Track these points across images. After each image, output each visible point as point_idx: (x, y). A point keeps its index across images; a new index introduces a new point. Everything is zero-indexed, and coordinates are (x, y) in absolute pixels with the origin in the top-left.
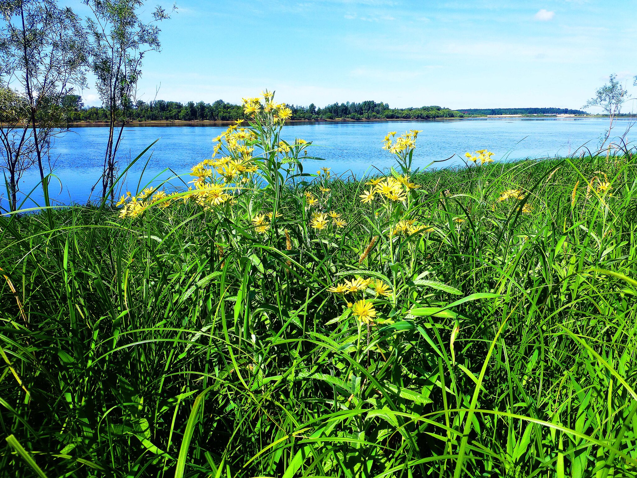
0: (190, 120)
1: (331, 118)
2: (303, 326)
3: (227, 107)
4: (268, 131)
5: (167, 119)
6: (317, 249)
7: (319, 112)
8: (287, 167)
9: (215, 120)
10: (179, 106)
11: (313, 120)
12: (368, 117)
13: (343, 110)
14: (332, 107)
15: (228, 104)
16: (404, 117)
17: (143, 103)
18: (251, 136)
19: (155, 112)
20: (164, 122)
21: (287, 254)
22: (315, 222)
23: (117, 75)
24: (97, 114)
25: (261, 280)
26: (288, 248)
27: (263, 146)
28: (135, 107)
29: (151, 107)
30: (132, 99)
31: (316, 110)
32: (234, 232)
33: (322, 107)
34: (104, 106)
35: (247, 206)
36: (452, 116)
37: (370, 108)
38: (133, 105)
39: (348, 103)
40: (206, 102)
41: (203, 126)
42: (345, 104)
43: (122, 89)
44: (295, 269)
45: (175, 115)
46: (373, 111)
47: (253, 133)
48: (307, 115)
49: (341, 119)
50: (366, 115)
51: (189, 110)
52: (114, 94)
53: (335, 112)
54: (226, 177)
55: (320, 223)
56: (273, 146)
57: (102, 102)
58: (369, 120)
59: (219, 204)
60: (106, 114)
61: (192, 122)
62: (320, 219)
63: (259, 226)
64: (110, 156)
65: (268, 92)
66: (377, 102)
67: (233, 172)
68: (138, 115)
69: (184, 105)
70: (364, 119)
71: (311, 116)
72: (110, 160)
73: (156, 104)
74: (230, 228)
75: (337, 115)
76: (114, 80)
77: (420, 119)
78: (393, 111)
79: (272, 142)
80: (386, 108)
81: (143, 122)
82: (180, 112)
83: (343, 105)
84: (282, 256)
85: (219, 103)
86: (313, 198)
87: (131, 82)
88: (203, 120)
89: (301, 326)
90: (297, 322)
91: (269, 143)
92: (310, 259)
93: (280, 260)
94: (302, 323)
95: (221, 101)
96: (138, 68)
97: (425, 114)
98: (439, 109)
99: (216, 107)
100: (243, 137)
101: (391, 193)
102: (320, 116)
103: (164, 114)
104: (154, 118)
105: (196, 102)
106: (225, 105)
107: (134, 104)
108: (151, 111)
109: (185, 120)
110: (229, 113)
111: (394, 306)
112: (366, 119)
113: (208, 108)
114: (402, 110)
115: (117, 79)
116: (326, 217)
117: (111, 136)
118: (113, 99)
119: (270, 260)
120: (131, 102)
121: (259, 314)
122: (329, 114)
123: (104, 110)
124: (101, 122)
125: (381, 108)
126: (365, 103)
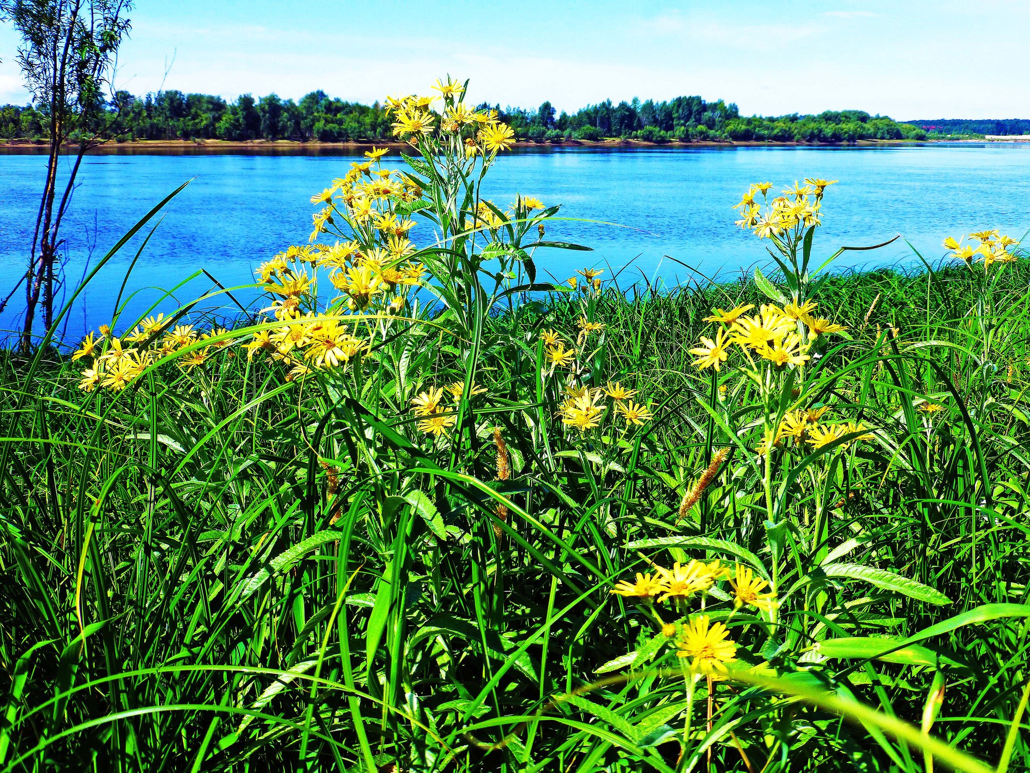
0: (241, 138)
1: (591, 137)
2: (538, 674)
3: (335, 108)
4: (449, 178)
5: (186, 136)
6: (568, 475)
7: (564, 122)
8: (496, 268)
9: (306, 140)
10: (217, 105)
11: (548, 143)
12: (687, 135)
13: (623, 118)
14: (596, 111)
15: (338, 100)
16: (776, 138)
17: (129, 96)
18: (406, 188)
19: (158, 120)
20: (180, 143)
21: (499, 490)
22: (571, 411)
23: (71, 30)
24: (16, 122)
25: (431, 553)
26: (500, 474)
27: (437, 216)
28: (108, 108)
29: (149, 105)
30: (104, 88)
31: (557, 117)
32: (369, 433)
33: (572, 111)
34: (34, 105)
35: (396, 363)
36: (898, 136)
37: (691, 113)
38: (104, 102)
39: (635, 101)
40: (283, 97)
41: (275, 153)
42: (630, 103)
43: (82, 64)
44: (514, 526)
45: (207, 126)
46: (698, 121)
47: (411, 183)
48: (533, 130)
49: (618, 140)
50: (680, 131)
51: (241, 115)
52: (62, 77)
53: (602, 125)
54: (354, 296)
55: (584, 412)
56: (462, 215)
57: (32, 96)
58: (689, 144)
59: (336, 364)
60: (38, 123)
61: (249, 144)
62: (584, 402)
63: (428, 417)
64: (47, 227)
65: (452, 82)
66: (709, 99)
67: (372, 285)
68: (117, 127)
69: (229, 103)
70: (677, 143)
71: (544, 133)
72: (46, 236)
73: (160, 99)
74: (360, 423)
75: (609, 130)
76: (62, 44)
77: (816, 142)
78: (749, 121)
79: (460, 204)
80: (731, 114)
81: (129, 144)
82: (218, 119)
83: (623, 106)
84: (486, 495)
85: (316, 98)
86: (561, 347)
87: (103, 49)
88: (274, 139)
89: (532, 674)
90: (524, 665)
91: (453, 207)
92: (552, 501)
93: (482, 505)
94: (536, 667)
95: (321, 94)
96: (123, 15)
97: (829, 129)
98: (863, 118)
99: (309, 109)
100: (386, 192)
101: (771, 343)
102: (566, 133)
103: (180, 123)
104: (155, 133)
105: (258, 95)
106: (330, 103)
107: (108, 98)
108: (149, 116)
109: (231, 139)
110: (341, 122)
111: (772, 630)
112: (681, 140)
113: (287, 110)
114: (771, 120)
115: (70, 39)
116: (597, 397)
117: (51, 179)
118: (58, 88)
119: (457, 505)
120: (101, 94)
121: (427, 640)
122: (588, 128)
123: (34, 115)
124: (27, 142)
125: (718, 113)
126: (679, 102)
